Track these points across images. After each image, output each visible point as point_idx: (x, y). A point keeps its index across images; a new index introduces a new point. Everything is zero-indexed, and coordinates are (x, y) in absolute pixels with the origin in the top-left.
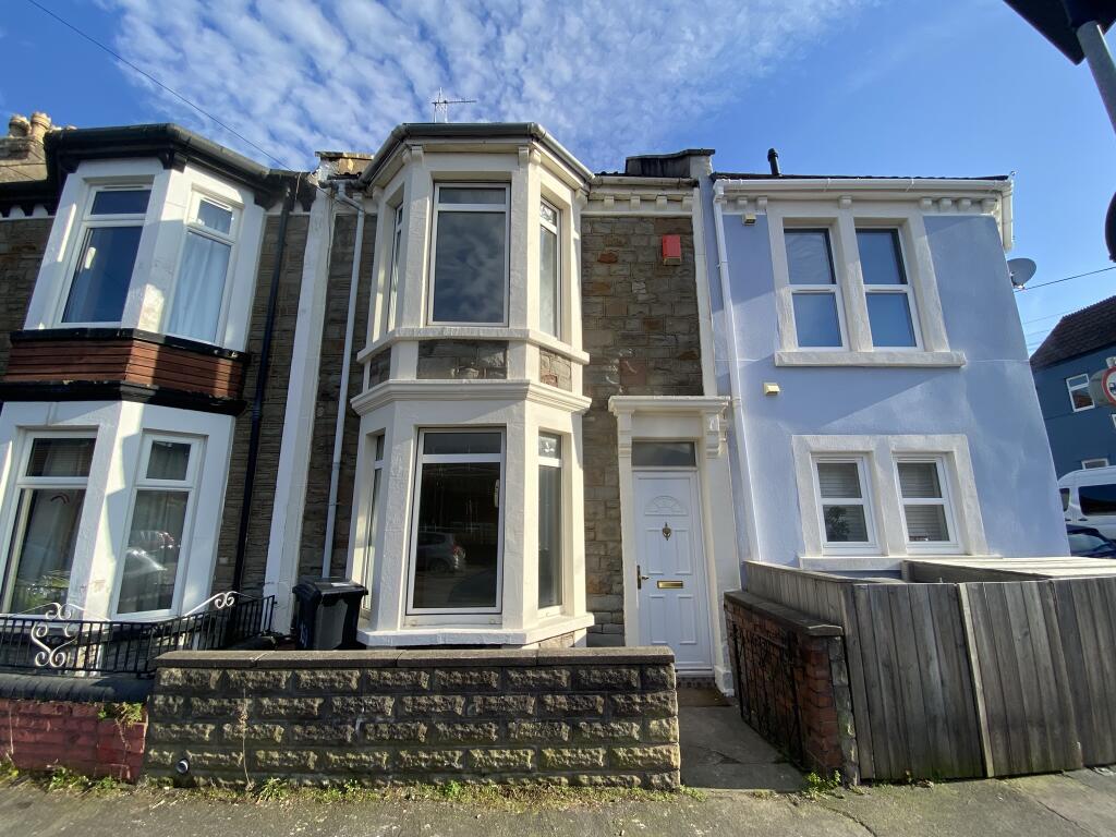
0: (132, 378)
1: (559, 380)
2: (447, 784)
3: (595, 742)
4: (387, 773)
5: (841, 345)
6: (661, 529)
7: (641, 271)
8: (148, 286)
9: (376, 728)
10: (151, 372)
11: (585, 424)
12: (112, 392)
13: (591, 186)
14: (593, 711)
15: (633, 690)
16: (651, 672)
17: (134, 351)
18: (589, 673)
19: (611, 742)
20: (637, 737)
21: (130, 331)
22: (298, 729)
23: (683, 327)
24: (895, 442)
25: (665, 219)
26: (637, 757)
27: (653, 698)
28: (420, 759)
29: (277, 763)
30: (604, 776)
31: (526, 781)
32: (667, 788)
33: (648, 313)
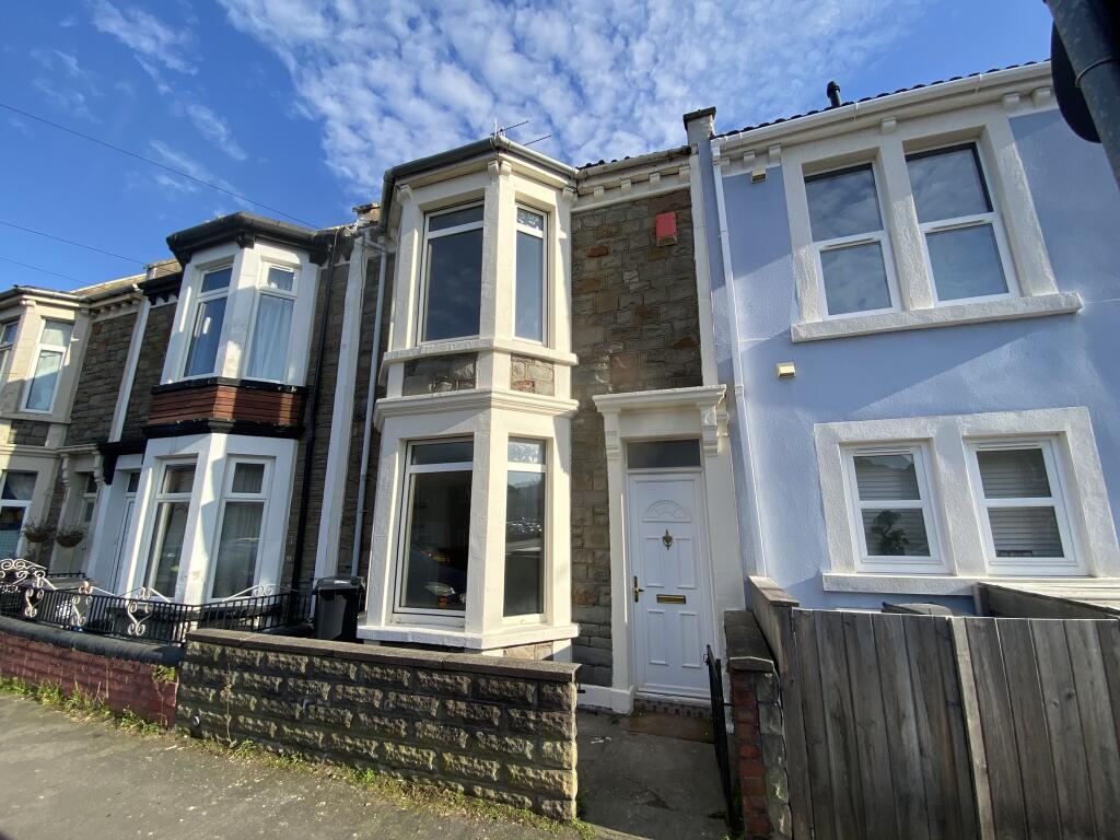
0: (218, 415)
1: (536, 385)
2: (365, 770)
3: (490, 754)
4: (322, 751)
5: (891, 306)
6: (660, 537)
7: (632, 258)
8: (230, 342)
9: (316, 709)
10: (231, 409)
11: (574, 429)
12: (203, 428)
13: (578, 181)
14: (489, 722)
15: (528, 706)
16: (547, 689)
17: (220, 394)
18: (488, 682)
19: (505, 757)
20: (529, 756)
21: (215, 379)
22: (265, 702)
23: (678, 312)
24: (966, 424)
25: (660, 196)
26: (528, 777)
27: (547, 717)
28: (346, 744)
29: (251, 728)
30: (497, 791)
31: (427, 780)
32: (557, 817)
33: (641, 303)
